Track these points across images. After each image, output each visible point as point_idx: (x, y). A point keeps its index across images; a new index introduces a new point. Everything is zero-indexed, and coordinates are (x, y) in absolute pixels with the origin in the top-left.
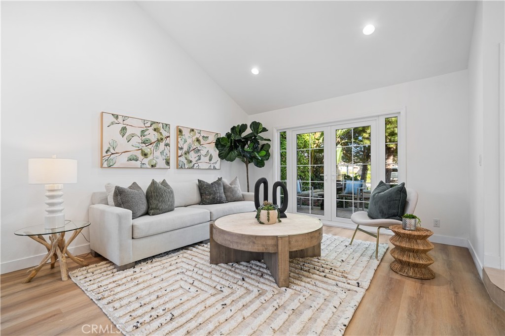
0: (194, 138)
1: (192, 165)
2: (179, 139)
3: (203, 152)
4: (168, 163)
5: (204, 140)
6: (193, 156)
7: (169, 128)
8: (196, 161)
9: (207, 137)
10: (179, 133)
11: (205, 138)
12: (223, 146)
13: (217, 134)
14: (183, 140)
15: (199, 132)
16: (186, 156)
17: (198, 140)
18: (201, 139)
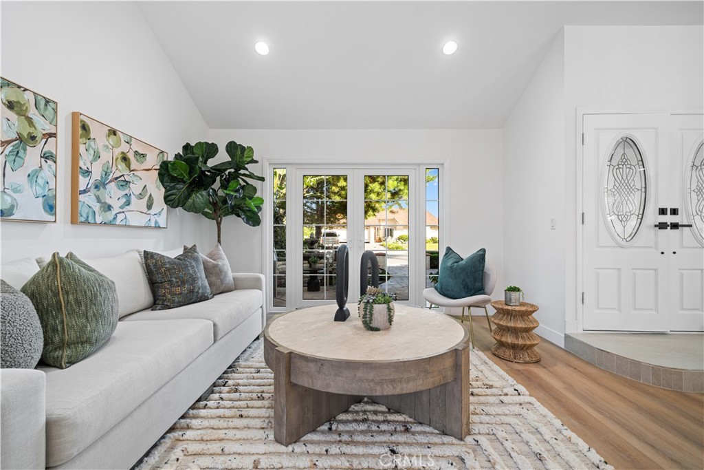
0: (117, 152)
1: (113, 217)
2: (82, 149)
3: (136, 188)
4: (51, 208)
5: (137, 160)
6: (113, 194)
7: (55, 111)
8: (122, 207)
9: (144, 156)
10: (80, 131)
11: (141, 156)
12: (173, 179)
13: (162, 152)
14: (92, 152)
15: (127, 139)
16: (98, 193)
17: (125, 159)
18: (131, 156)
